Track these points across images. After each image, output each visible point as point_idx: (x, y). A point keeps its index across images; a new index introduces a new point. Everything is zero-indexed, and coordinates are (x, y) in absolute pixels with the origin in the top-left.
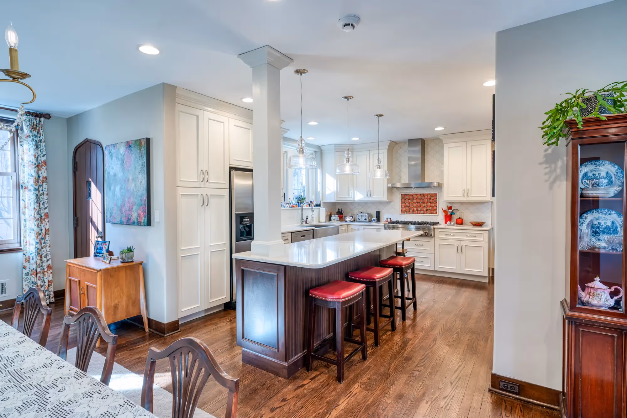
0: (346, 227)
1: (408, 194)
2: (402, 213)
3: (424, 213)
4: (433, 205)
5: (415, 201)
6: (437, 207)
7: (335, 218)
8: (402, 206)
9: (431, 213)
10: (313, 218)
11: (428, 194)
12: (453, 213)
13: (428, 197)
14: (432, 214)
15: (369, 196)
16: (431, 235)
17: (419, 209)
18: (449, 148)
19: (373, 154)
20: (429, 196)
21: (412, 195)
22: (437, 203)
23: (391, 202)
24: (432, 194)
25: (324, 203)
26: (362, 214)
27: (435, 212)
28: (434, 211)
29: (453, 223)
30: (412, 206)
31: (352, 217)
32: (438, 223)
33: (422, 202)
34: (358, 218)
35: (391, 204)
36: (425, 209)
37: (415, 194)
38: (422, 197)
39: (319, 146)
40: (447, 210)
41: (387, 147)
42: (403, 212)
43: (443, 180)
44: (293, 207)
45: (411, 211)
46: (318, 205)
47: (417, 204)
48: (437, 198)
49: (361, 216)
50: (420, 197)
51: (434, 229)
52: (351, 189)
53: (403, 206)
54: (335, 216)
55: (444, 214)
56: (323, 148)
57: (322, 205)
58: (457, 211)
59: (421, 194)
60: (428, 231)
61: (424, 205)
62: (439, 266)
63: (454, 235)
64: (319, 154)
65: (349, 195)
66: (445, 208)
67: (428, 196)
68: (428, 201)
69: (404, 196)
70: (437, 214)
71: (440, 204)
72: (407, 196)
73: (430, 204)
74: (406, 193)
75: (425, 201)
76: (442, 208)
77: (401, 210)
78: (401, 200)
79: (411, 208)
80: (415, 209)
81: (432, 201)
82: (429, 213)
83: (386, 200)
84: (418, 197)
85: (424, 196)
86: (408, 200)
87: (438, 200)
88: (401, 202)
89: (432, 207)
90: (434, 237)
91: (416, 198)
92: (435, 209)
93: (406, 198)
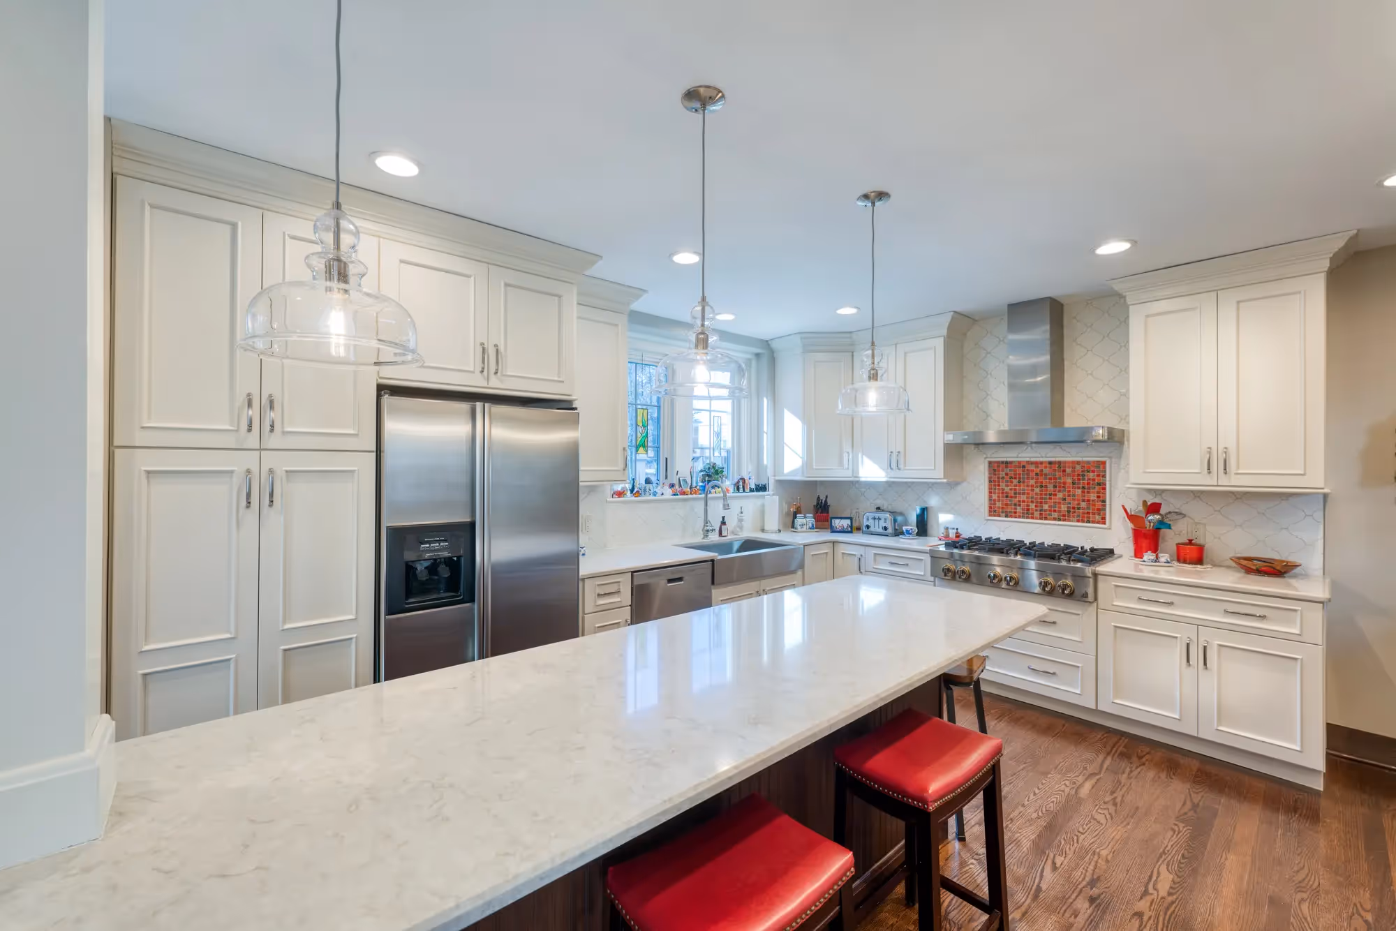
0: (826, 549)
1: (1011, 462)
2: (990, 515)
3: (1063, 518)
4: (1093, 497)
5: (1032, 482)
6: (1104, 501)
7: (805, 521)
8: (990, 497)
9: (1086, 518)
10: (740, 520)
11: (1073, 462)
12: (1163, 524)
13: (1074, 471)
14: (1089, 522)
15: (894, 465)
16: (1085, 595)
17: (1046, 507)
18: (1149, 317)
19: (905, 353)
20: (1078, 468)
21: (1022, 465)
22: (1104, 489)
23: (957, 484)
24: (1088, 462)
25: (781, 483)
26: (877, 515)
27: (1098, 518)
28: (1094, 512)
29: (1164, 557)
30: (1024, 497)
31: (851, 519)
32: (1111, 552)
33: (1055, 487)
34: (865, 523)
35: (959, 488)
36: (1064, 508)
37: (1032, 463)
38: (1055, 470)
39: (767, 341)
40: (1142, 514)
41: (945, 332)
42: (993, 511)
43: (1125, 418)
44: (683, 493)
45: (1019, 509)
46: (762, 488)
47: (1037, 490)
48: (1104, 476)
49: (874, 518)
50: (1046, 471)
51: (1095, 575)
52: (847, 447)
53: (995, 497)
54: (805, 517)
55: (1130, 525)
56: (774, 345)
57: (771, 487)
58: (1178, 516)
59: (1050, 463)
60: (1074, 581)
61: (1060, 495)
62: (1116, 696)
63: (1171, 604)
64: (765, 361)
65: (841, 463)
66: (1135, 507)
67: (1074, 468)
68: (1074, 483)
69: (998, 466)
70: (1104, 523)
71: (1116, 493)
72: (1007, 467)
73: (1083, 492)
74: (1005, 459)
75: (1064, 483)
76: (1123, 506)
77: (990, 507)
78: (990, 478)
79: (1019, 501)
80: (1032, 506)
81: (1088, 484)
82: (1078, 521)
83: (942, 477)
84: (1042, 471)
85: (1059, 467)
86: (1011, 478)
87: (1110, 481)
88: (990, 485)
89: (1088, 501)
90: (1095, 604)
91: (1037, 474)
92: (1098, 510)
93: (1002, 474)
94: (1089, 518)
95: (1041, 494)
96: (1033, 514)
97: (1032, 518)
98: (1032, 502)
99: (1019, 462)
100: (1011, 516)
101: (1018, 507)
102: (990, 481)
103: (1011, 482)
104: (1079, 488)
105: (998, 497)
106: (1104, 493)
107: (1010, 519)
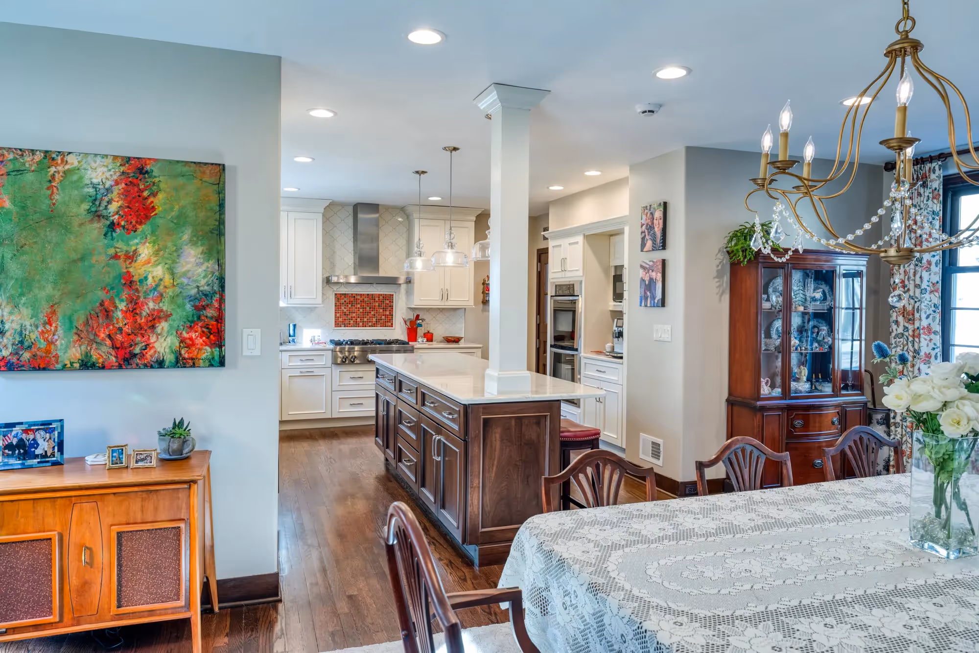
1: (348, 294)
2: (336, 327)
3: (374, 325)
4: (388, 313)
5: (359, 306)
6: (392, 315)
8: (336, 315)
11: (379, 295)
13: (379, 299)
14: (385, 326)
17: (365, 320)
20: (381, 298)
21: (353, 296)
22: (392, 309)
24: (386, 295)
27: (389, 324)
28: (387, 322)
29: (422, 340)
30: (354, 315)
33: (370, 308)
35: (317, 310)
36: (374, 320)
37: (359, 295)
38: (370, 299)
41: (322, 210)
42: (337, 324)
43: (414, 273)
45: (352, 322)
47: (361, 310)
48: (393, 302)
50: (366, 299)
53: (338, 315)
55: (406, 326)
59: (368, 295)
61: (372, 313)
66: (408, 317)
67: (379, 297)
68: (379, 306)
69: (340, 297)
70: (392, 326)
71: (398, 310)
72: (345, 297)
73: (383, 311)
74: (344, 293)
75: (375, 306)
76: (402, 317)
77: (336, 322)
78: (336, 304)
79: (352, 317)
80: (359, 320)
81: (386, 306)
82: (381, 326)
83: (321, 303)
84: (363, 299)
85: (372, 297)
86: (347, 303)
87: (395, 304)
88: (336, 308)
89: (385, 315)
91: (361, 301)
92: (390, 320)
93: (343, 301)
94: (385, 324)
95: (363, 313)
96: (359, 324)
97: (359, 327)
98: (359, 317)
99: (352, 294)
100: (347, 326)
102: (336, 306)
103: (348, 306)
104: (381, 309)
105: (340, 315)
106: (392, 311)
107: (346, 328)
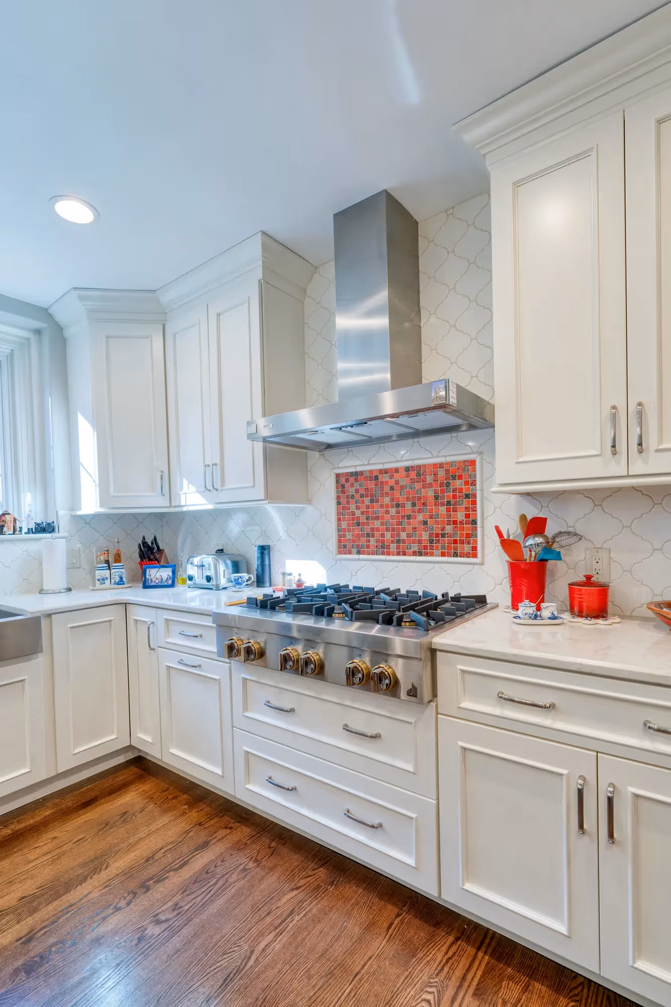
0: (111, 615)
1: (361, 473)
2: (340, 553)
3: (424, 551)
4: (460, 516)
5: (387, 500)
6: (474, 522)
8: (339, 525)
11: (435, 465)
12: (550, 552)
13: (435, 480)
14: (456, 555)
15: (210, 488)
17: (403, 536)
18: (517, 184)
19: (218, 315)
20: (441, 473)
21: (374, 477)
22: (474, 503)
24: (451, 464)
27: (467, 548)
28: (462, 541)
29: (548, 608)
30: (377, 524)
31: (173, 566)
32: (481, 601)
33: (414, 505)
34: (189, 572)
35: (304, 515)
36: (425, 536)
37: (386, 471)
38: (413, 480)
39: (46, 308)
40: (520, 540)
42: (343, 548)
45: (372, 541)
46: (43, 528)
47: (393, 511)
48: (474, 483)
50: (403, 482)
53: (344, 525)
54: (109, 568)
55: (507, 557)
56: (58, 316)
57: (63, 525)
58: (572, 540)
59: (407, 469)
61: (420, 517)
63: (550, 708)
65: (153, 487)
67: (435, 474)
68: (436, 498)
69: (347, 480)
70: (475, 556)
71: (489, 510)
72: (356, 480)
73: (448, 510)
74: (353, 470)
75: (425, 498)
76: (497, 528)
77: (340, 541)
78: (338, 497)
79: (372, 529)
80: (388, 536)
81: (454, 497)
82: (443, 554)
83: (264, 497)
84: (397, 482)
85: (418, 474)
86: (362, 496)
87: (482, 490)
88: (338, 509)
89: (455, 522)
90: (433, 704)
91: (392, 488)
92: (468, 536)
93: (352, 491)
94: (456, 549)
95: (398, 517)
96: (388, 547)
97: (388, 554)
98: (387, 530)
99: (371, 472)
100: (364, 553)
101: (371, 539)
102: (339, 503)
103: (363, 502)
104: (442, 505)
105: (348, 525)
106: (474, 510)
107: (362, 556)
